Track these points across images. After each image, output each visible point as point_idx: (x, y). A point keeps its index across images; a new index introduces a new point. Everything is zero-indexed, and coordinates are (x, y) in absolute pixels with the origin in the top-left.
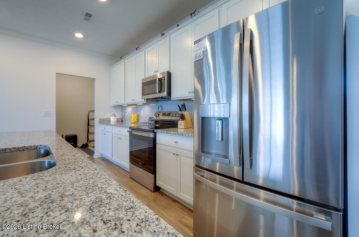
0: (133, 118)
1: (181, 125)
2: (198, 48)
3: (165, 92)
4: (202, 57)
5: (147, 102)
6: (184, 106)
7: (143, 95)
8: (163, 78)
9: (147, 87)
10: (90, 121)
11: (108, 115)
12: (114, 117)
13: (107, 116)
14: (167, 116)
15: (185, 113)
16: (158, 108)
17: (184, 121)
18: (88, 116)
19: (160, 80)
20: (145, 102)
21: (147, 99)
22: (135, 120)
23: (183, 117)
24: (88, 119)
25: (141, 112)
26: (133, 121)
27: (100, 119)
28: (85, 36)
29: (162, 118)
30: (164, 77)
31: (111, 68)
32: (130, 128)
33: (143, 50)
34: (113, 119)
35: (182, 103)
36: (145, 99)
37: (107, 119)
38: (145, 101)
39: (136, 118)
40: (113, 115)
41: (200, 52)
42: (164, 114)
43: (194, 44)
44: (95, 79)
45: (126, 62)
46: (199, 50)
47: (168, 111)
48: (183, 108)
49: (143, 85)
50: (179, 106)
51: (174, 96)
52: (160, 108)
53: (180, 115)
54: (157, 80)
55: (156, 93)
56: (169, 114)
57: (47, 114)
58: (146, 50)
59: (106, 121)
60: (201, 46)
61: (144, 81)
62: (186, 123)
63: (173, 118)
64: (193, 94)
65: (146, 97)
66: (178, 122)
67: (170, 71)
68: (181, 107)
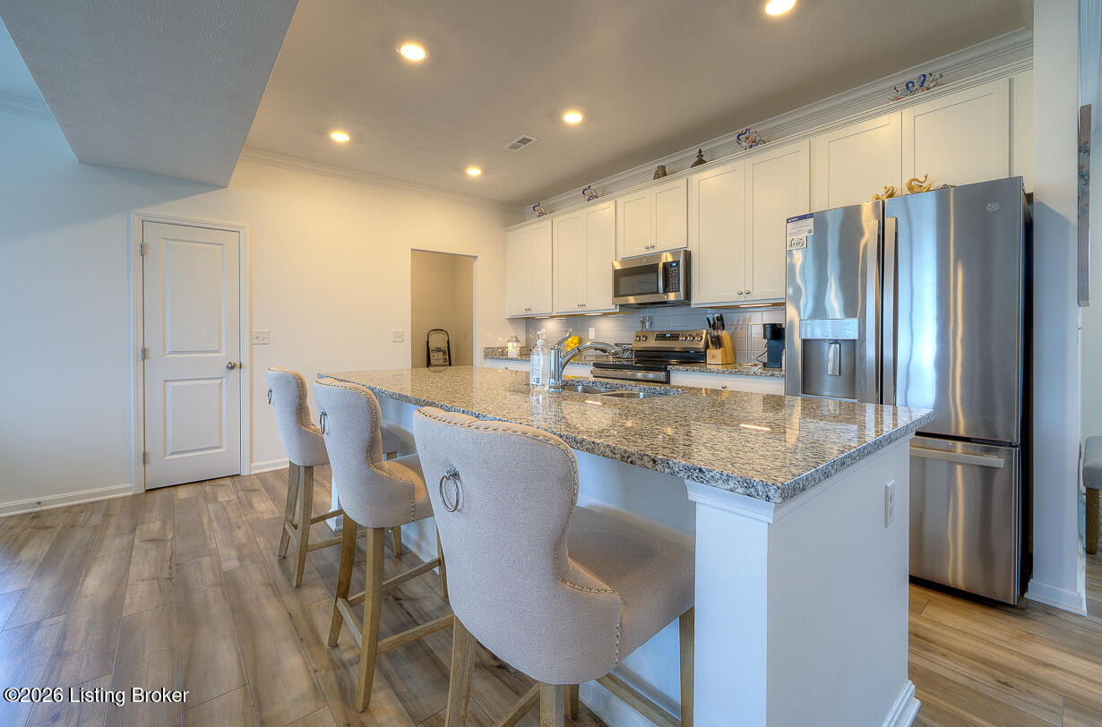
0: (571, 344)
1: (714, 357)
2: (795, 230)
3: (679, 291)
4: (804, 247)
5: (620, 310)
6: (721, 319)
7: (617, 294)
8: (674, 262)
9: (623, 280)
10: (431, 354)
11: (500, 339)
12: (515, 344)
13: (498, 342)
14: (670, 340)
15: (724, 334)
16: (643, 323)
17: (722, 349)
18: (428, 342)
19: (666, 266)
20: (618, 310)
21: (621, 306)
23: (717, 342)
24: (428, 348)
25: (588, 331)
27: (486, 349)
29: (652, 343)
30: (678, 263)
31: (506, 231)
32: (595, 365)
33: (611, 199)
34: (513, 349)
35: (713, 315)
36: (616, 305)
37: (500, 348)
38: (616, 308)
40: (515, 339)
41: (800, 237)
42: (661, 337)
43: (788, 222)
44: (475, 257)
45: (556, 220)
46: (798, 233)
47: (674, 329)
48: (719, 323)
49: (618, 275)
50: (708, 319)
51: (698, 299)
52: (647, 324)
53: (712, 338)
54: (661, 266)
55: (657, 292)
56: (675, 337)
57: (398, 338)
58: (621, 201)
59: (498, 354)
60: (803, 228)
61: (618, 266)
62: (725, 353)
63: (687, 345)
64: (749, 298)
65: (622, 300)
66: (706, 352)
67: (689, 249)
68: (712, 323)
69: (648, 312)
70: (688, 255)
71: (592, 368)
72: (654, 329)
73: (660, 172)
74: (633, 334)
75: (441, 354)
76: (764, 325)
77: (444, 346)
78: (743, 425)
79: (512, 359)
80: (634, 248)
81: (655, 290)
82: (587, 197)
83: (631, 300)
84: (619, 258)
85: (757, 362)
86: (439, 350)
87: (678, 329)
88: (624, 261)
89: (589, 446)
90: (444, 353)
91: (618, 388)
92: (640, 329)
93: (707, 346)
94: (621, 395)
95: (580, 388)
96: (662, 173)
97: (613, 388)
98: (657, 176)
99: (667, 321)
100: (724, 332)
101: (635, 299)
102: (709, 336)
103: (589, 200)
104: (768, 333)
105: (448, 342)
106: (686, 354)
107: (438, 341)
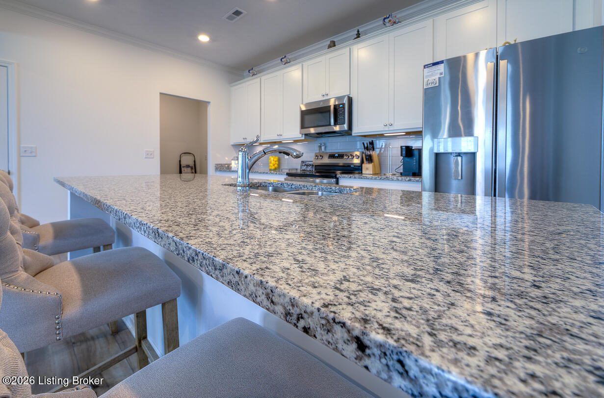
0: (273, 162)
1: (367, 169)
2: (430, 73)
3: (344, 124)
4: (437, 85)
5: (305, 138)
6: (372, 143)
7: (303, 126)
8: (340, 105)
9: (307, 117)
10: (183, 169)
11: (227, 158)
12: (236, 162)
13: (225, 160)
14: (338, 158)
15: (374, 154)
16: (320, 147)
17: (372, 163)
18: (180, 161)
19: (336, 107)
20: (303, 138)
21: (306, 135)
22: (276, 166)
23: (370, 159)
24: (180, 165)
26: (273, 168)
27: (217, 165)
28: (212, 40)
29: (326, 160)
30: (343, 105)
31: (231, 86)
32: (288, 174)
33: (299, 63)
34: (235, 165)
35: (367, 141)
36: (302, 134)
37: (225, 164)
38: (302, 136)
39: (277, 163)
40: (236, 159)
41: (434, 78)
42: (332, 156)
43: (425, 68)
44: (209, 102)
45: (263, 78)
46: (432, 75)
47: (340, 151)
48: (371, 146)
49: (304, 114)
50: (363, 143)
51: (356, 130)
52: (323, 148)
53: (366, 156)
54: (332, 108)
55: (330, 125)
56: (341, 156)
57: (149, 155)
58: (305, 64)
59: (225, 168)
60: (436, 72)
61: (304, 108)
62: (374, 167)
63: (348, 161)
64: (391, 128)
65: (306, 131)
66: (361, 166)
67: (351, 96)
68: (366, 146)
69: (323, 140)
70: (350, 100)
71: (286, 176)
72: (328, 151)
73: (332, 44)
74: (313, 155)
75: (189, 169)
76: (401, 147)
77: (192, 164)
78: (386, 215)
79: (233, 171)
80: (314, 96)
81: (328, 124)
82: (284, 63)
83: (312, 131)
84: (304, 103)
85: (395, 173)
86: (188, 166)
87: (343, 151)
88: (306, 105)
89: (231, 277)
90: (192, 168)
91: (301, 188)
92: (318, 151)
93: (362, 162)
94: (304, 194)
95: (271, 188)
96: (333, 44)
97: (296, 188)
98: (330, 47)
99: (336, 145)
100: (374, 152)
101: (315, 130)
102: (364, 155)
103: (285, 64)
104: (404, 152)
105: (195, 161)
106: (348, 168)
107: (187, 160)
